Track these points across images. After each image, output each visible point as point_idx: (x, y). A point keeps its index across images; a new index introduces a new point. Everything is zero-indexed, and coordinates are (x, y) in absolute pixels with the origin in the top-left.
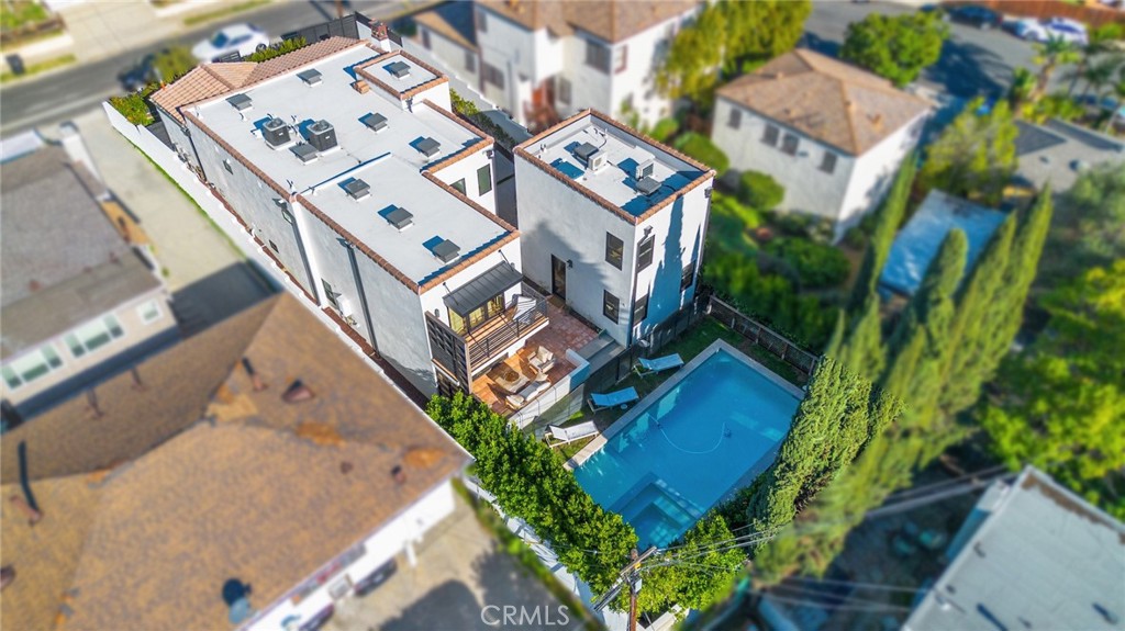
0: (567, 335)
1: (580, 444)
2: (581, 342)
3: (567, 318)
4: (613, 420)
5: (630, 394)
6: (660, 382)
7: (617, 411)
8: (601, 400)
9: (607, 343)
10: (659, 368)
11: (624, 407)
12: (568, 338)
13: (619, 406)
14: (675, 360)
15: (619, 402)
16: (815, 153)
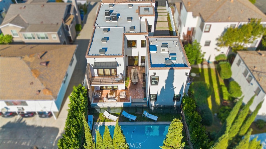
0: (137, 93)
1: (110, 121)
2: (138, 97)
3: (142, 90)
4: (124, 121)
5: (134, 118)
6: (146, 121)
7: (128, 120)
8: (125, 114)
9: (144, 102)
10: (149, 117)
11: (130, 120)
12: (137, 94)
13: (129, 119)
14: (155, 118)
15: (129, 118)
16: (255, 86)
